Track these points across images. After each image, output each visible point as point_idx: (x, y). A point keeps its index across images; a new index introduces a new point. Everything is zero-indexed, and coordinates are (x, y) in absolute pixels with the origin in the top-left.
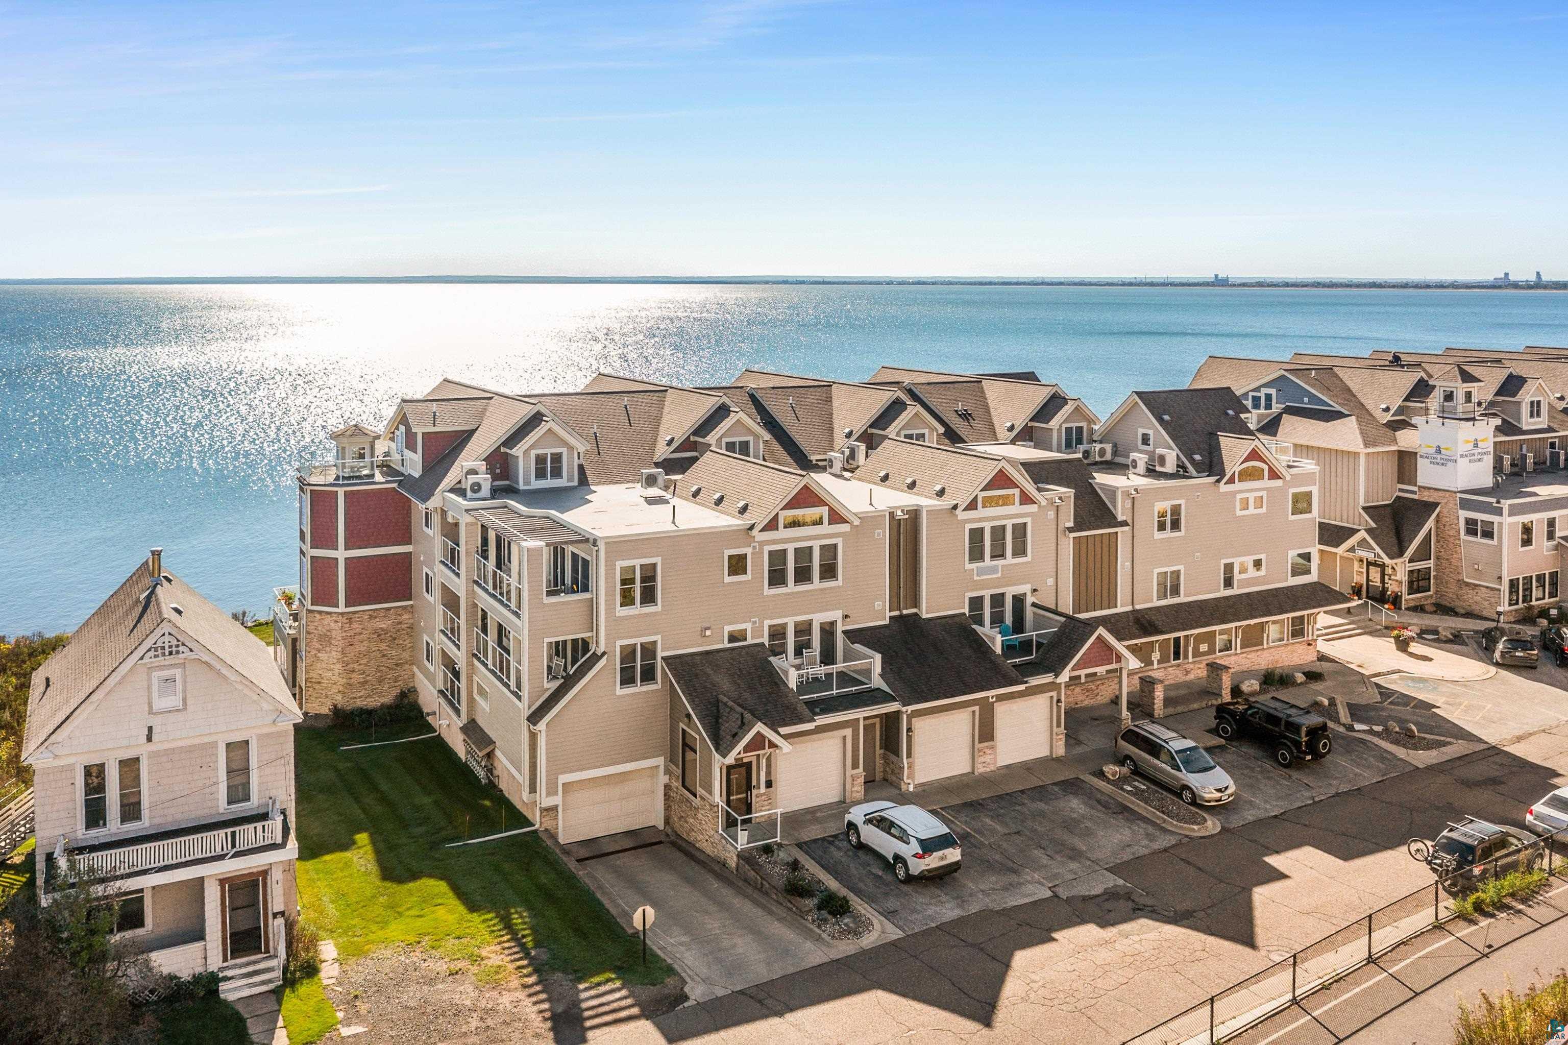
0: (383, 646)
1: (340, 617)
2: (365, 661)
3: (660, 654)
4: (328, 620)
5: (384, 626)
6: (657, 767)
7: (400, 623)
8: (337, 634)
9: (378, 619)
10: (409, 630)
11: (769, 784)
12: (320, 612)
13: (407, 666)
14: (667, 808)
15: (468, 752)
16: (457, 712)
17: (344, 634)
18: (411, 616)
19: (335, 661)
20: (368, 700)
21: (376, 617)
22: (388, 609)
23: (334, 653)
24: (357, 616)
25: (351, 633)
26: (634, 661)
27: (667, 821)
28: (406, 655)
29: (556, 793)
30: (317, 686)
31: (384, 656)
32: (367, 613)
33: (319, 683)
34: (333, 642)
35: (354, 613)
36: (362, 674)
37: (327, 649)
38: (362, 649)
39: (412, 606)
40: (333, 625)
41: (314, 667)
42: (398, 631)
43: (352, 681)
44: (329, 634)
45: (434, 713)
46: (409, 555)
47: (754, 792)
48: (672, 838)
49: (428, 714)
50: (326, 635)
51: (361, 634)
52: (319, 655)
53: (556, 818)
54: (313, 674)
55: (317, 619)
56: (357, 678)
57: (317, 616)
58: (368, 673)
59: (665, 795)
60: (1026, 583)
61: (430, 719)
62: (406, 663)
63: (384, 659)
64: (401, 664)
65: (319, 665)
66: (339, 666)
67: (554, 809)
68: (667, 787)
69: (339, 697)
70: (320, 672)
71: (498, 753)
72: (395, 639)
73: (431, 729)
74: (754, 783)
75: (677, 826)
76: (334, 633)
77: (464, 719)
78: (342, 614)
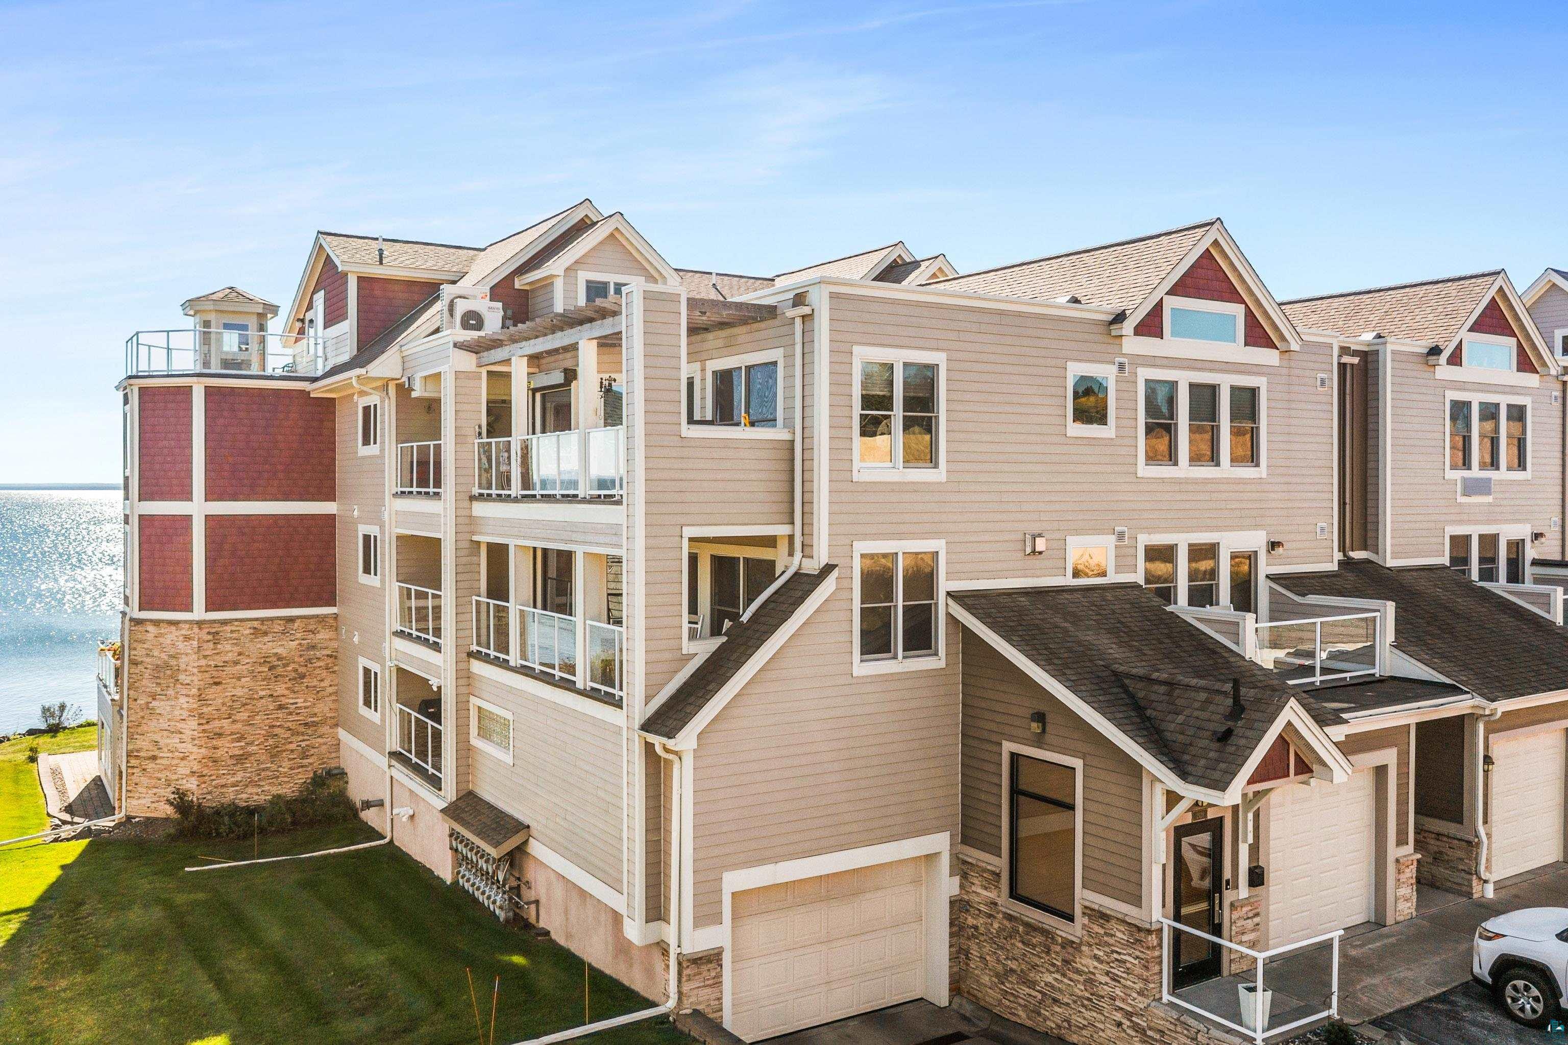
0: (280, 689)
1: (196, 630)
2: (244, 716)
3: (944, 585)
4: (172, 636)
5: (279, 650)
6: (931, 858)
7: (313, 647)
8: (189, 661)
9: (269, 638)
10: (330, 661)
11: (1257, 877)
12: (156, 623)
13: (325, 729)
14: (959, 954)
15: (460, 860)
16: (435, 782)
17: (203, 662)
18: (332, 634)
19: (185, 714)
20: (250, 790)
21: (266, 633)
22: (291, 620)
23: (182, 700)
24: (228, 628)
25: (219, 660)
26: (889, 597)
27: (956, 988)
28: (323, 708)
29: (716, 919)
30: (150, 766)
31: (281, 707)
32: (249, 624)
33: (154, 758)
34: (182, 677)
35: (225, 622)
36: (239, 740)
37: (171, 692)
38: (239, 692)
39: (336, 617)
40: (181, 645)
41: (144, 728)
42: (310, 661)
43: (219, 753)
44: (173, 662)
45: (380, 804)
46: (330, 519)
48: (983, 1025)
49: (367, 805)
50: (167, 666)
51: (236, 663)
52: (154, 704)
53: (717, 982)
54: (142, 743)
55: (150, 636)
56: (227, 748)
57: (151, 628)
58: (250, 739)
59: (952, 924)
60: (1518, 521)
61: (370, 817)
62: (323, 722)
63: (280, 714)
64: (315, 724)
65: (153, 724)
66: (193, 723)
67: (713, 958)
68: (959, 906)
69: (191, 785)
70: (156, 737)
71: (536, 848)
72: (303, 676)
73: (373, 834)
74: (1227, 874)
75: (991, 996)
76: (184, 659)
77: (450, 792)
78: (200, 624)
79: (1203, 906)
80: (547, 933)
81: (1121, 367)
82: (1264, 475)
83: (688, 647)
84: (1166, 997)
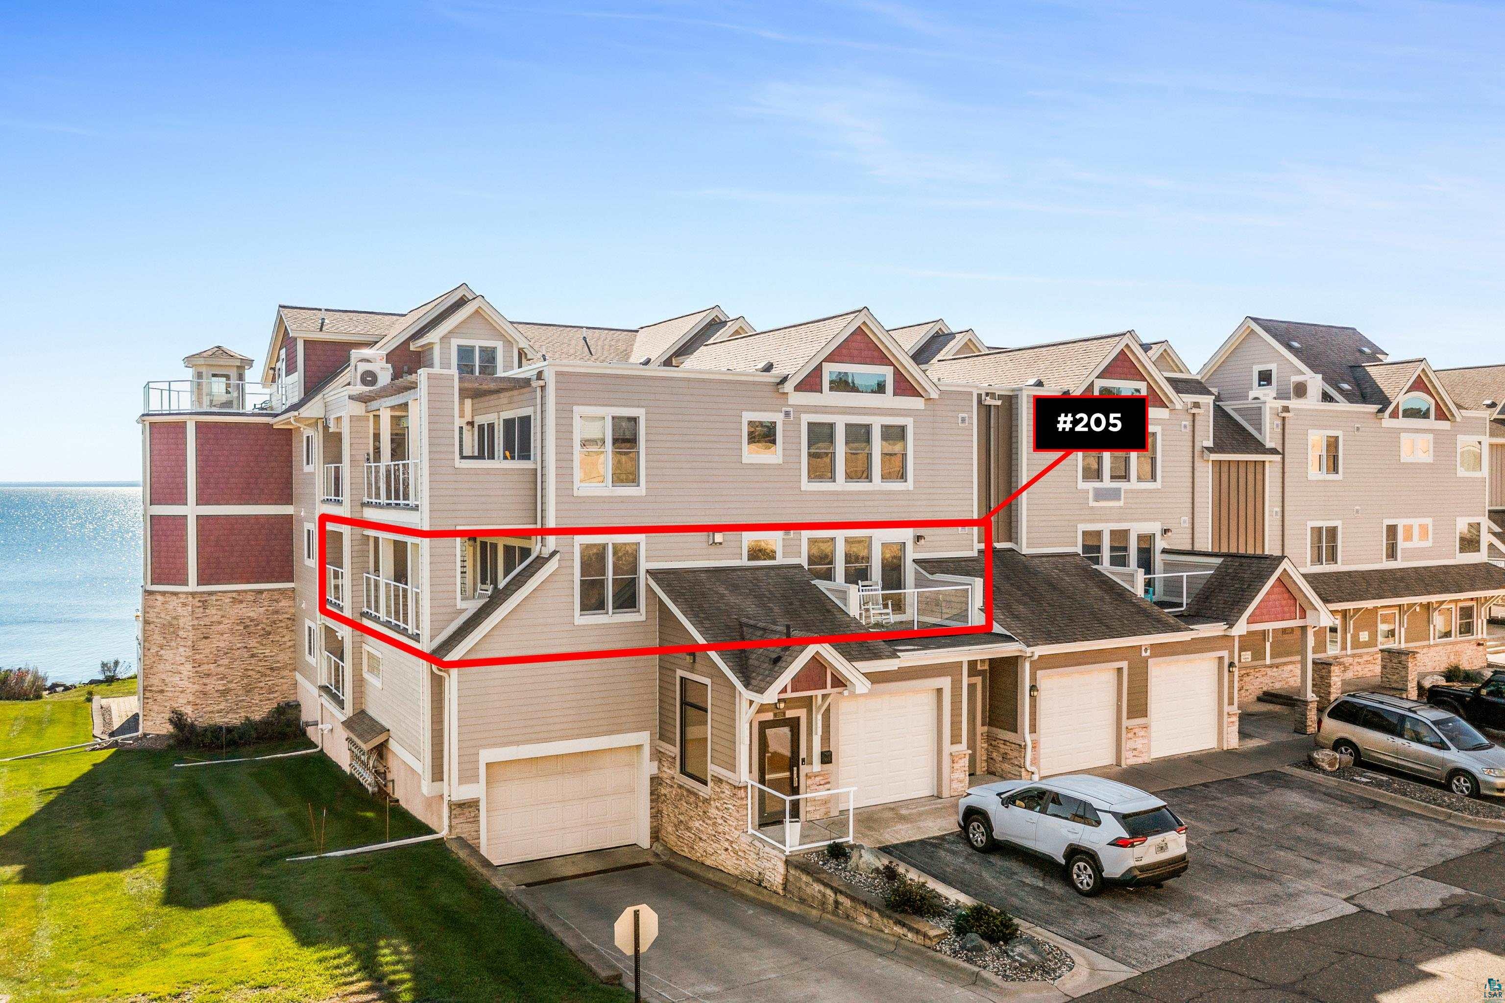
0: (253, 643)
1: (190, 599)
2: (226, 661)
3: (644, 566)
4: (174, 602)
5: (252, 614)
6: (639, 747)
7: (277, 612)
8: (186, 621)
9: (244, 605)
10: (289, 622)
11: (826, 758)
12: (163, 593)
13: (285, 673)
14: (656, 814)
15: (355, 757)
16: (341, 704)
17: (196, 622)
18: (291, 603)
19: (183, 660)
20: (230, 716)
21: (241, 602)
22: (260, 592)
23: (182, 649)
24: (214, 598)
25: (207, 621)
26: (603, 572)
27: (655, 835)
28: (284, 657)
29: (475, 779)
30: (159, 697)
31: (253, 656)
32: (230, 595)
33: (162, 691)
34: (181, 633)
35: (211, 593)
36: (222, 679)
37: (173, 644)
38: (222, 645)
39: (293, 590)
40: (180, 609)
41: (155, 670)
42: (274, 622)
43: (208, 688)
44: (175, 622)
45: (316, 724)
46: (289, 518)
47: (804, 769)
48: (665, 858)
49: (307, 724)
50: (171, 625)
51: (220, 623)
52: (162, 652)
53: (476, 820)
54: (155, 681)
55: (158, 603)
56: (215, 684)
57: (159, 598)
58: (230, 678)
59: (652, 794)
60: (1154, 520)
61: (310, 731)
62: (284, 667)
63: (253, 661)
64: (278, 669)
65: (161, 667)
66: (189, 666)
67: (474, 804)
68: (656, 781)
69: (188, 710)
70: (164, 676)
71: (393, 745)
72: (270, 634)
73: (312, 745)
74: (803, 754)
75: (672, 840)
76: (181, 621)
77: (349, 711)
78: (193, 594)
79: (787, 774)
80: (397, 801)
81: (787, 414)
82: (911, 488)
83: (460, 604)
84: (751, 831)
